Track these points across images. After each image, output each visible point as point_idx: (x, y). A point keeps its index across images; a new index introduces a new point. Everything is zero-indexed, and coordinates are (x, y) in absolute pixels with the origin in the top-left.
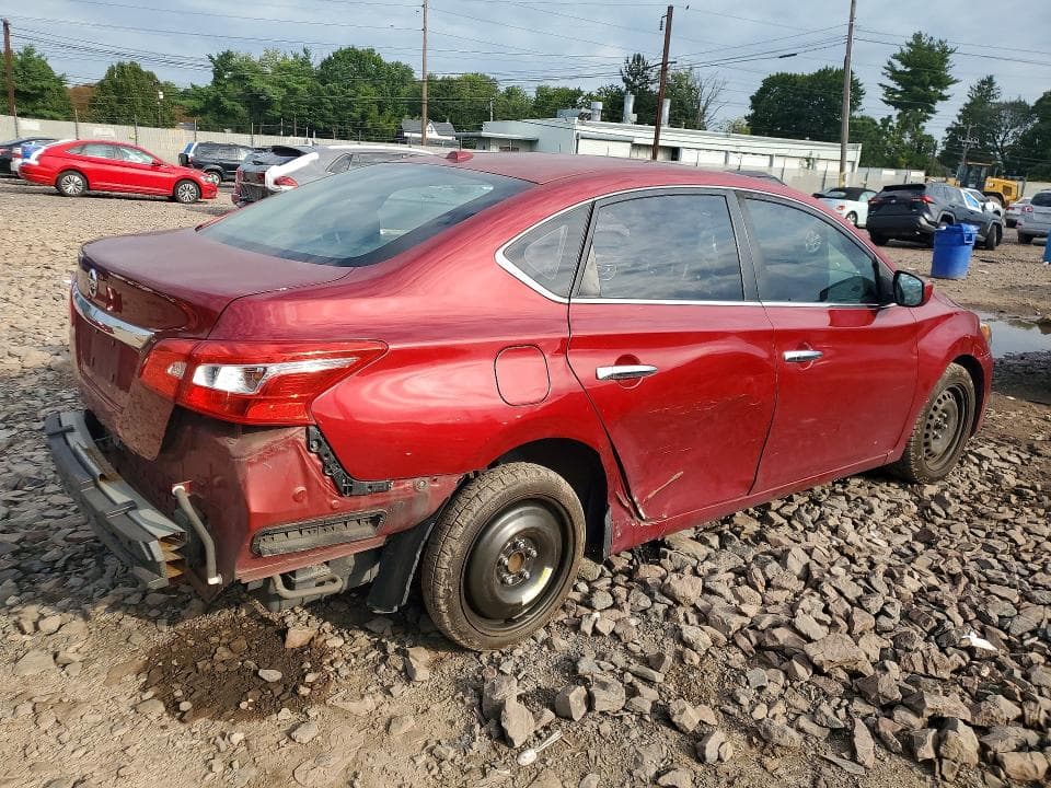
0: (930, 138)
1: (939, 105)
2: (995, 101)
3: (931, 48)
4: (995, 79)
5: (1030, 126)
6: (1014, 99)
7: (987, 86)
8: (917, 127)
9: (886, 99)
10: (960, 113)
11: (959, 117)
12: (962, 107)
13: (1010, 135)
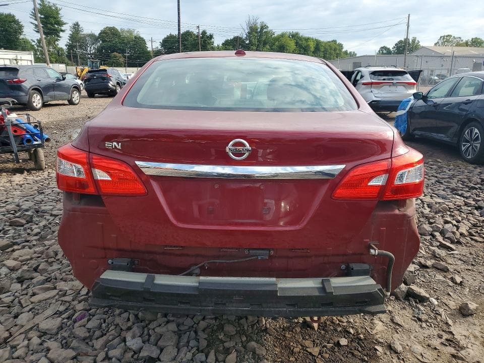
0: (62, 49)
1: (61, 34)
2: (82, 33)
3: (50, 7)
4: (79, 23)
5: (99, 44)
6: (89, 32)
7: (76, 26)
8: (55, 44)
9: (36, 30)
10: (69, 38)
11: (69, 40)
12: (69, 35)
13: (92, 48)
